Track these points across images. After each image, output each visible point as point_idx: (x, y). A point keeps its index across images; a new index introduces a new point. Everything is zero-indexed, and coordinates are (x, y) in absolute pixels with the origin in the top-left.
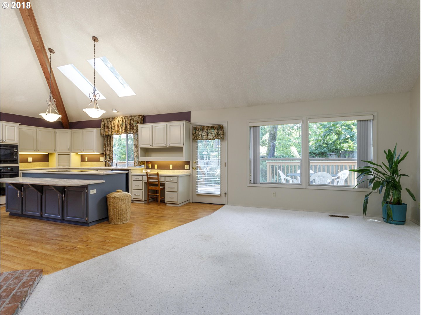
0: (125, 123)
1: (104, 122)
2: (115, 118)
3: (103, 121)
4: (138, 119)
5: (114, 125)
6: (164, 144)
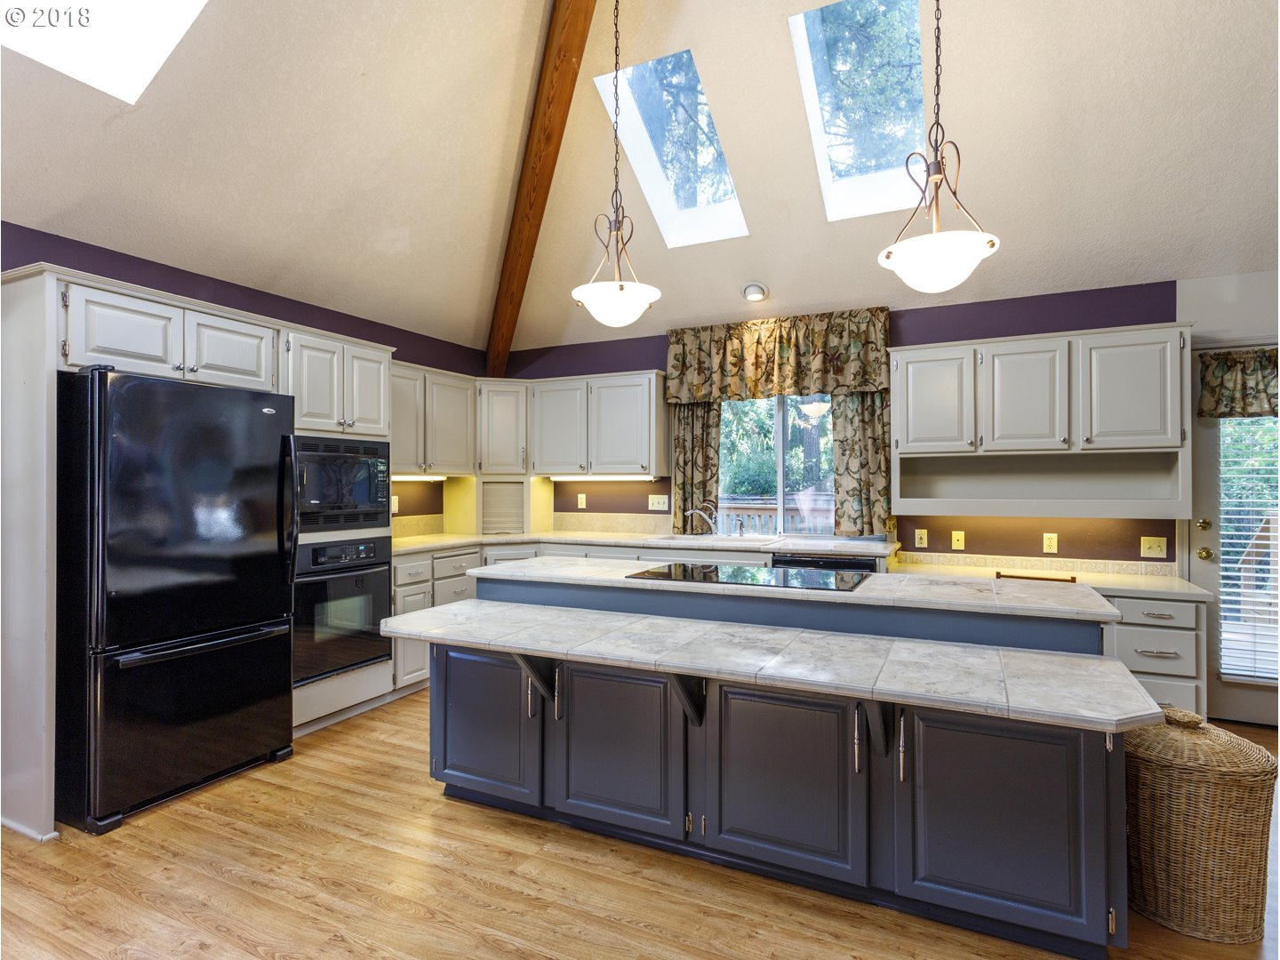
0: (797, 346)
1: (684, 345)
2: (740, 325)
3: (678, 342)
4: (868, 327)
5: (735, 356)
6: (1057, 439)
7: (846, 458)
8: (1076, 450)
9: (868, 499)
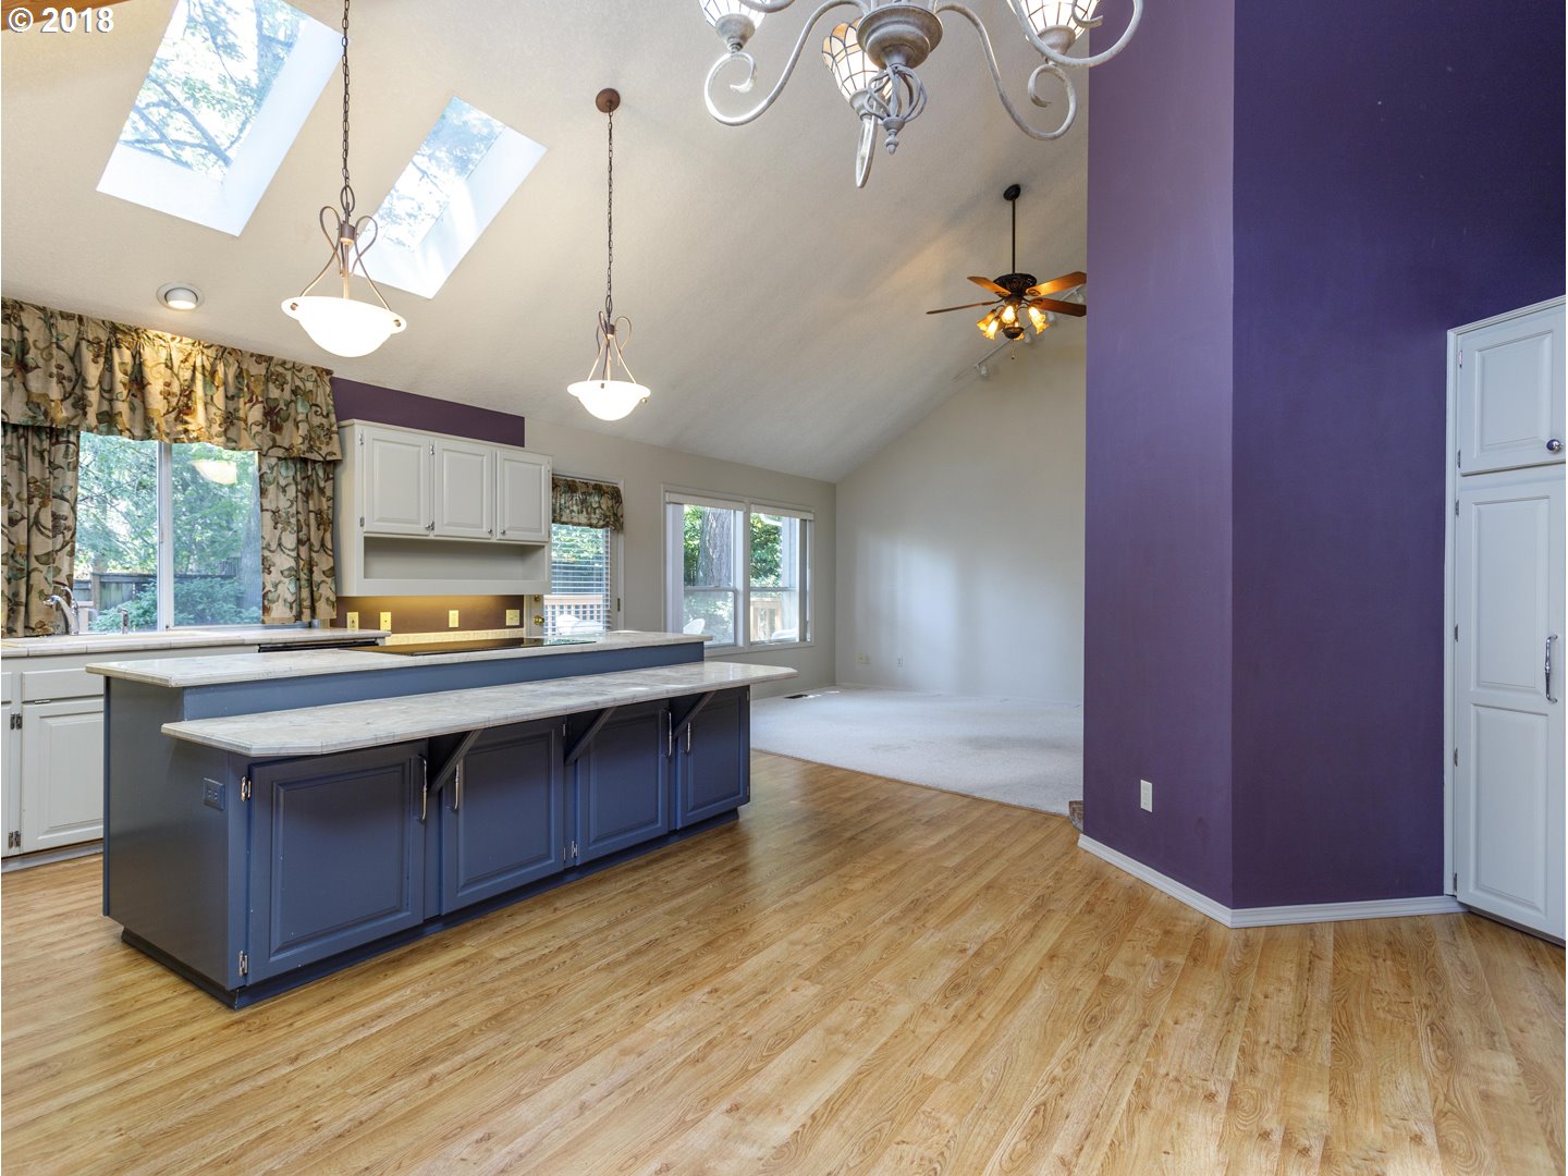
0: (226, 385)
2: (136, 331)
5: (128, 374)
6: (485, 529)
7: (278, 532)
8: (494, 540)
9: (310, 582)
